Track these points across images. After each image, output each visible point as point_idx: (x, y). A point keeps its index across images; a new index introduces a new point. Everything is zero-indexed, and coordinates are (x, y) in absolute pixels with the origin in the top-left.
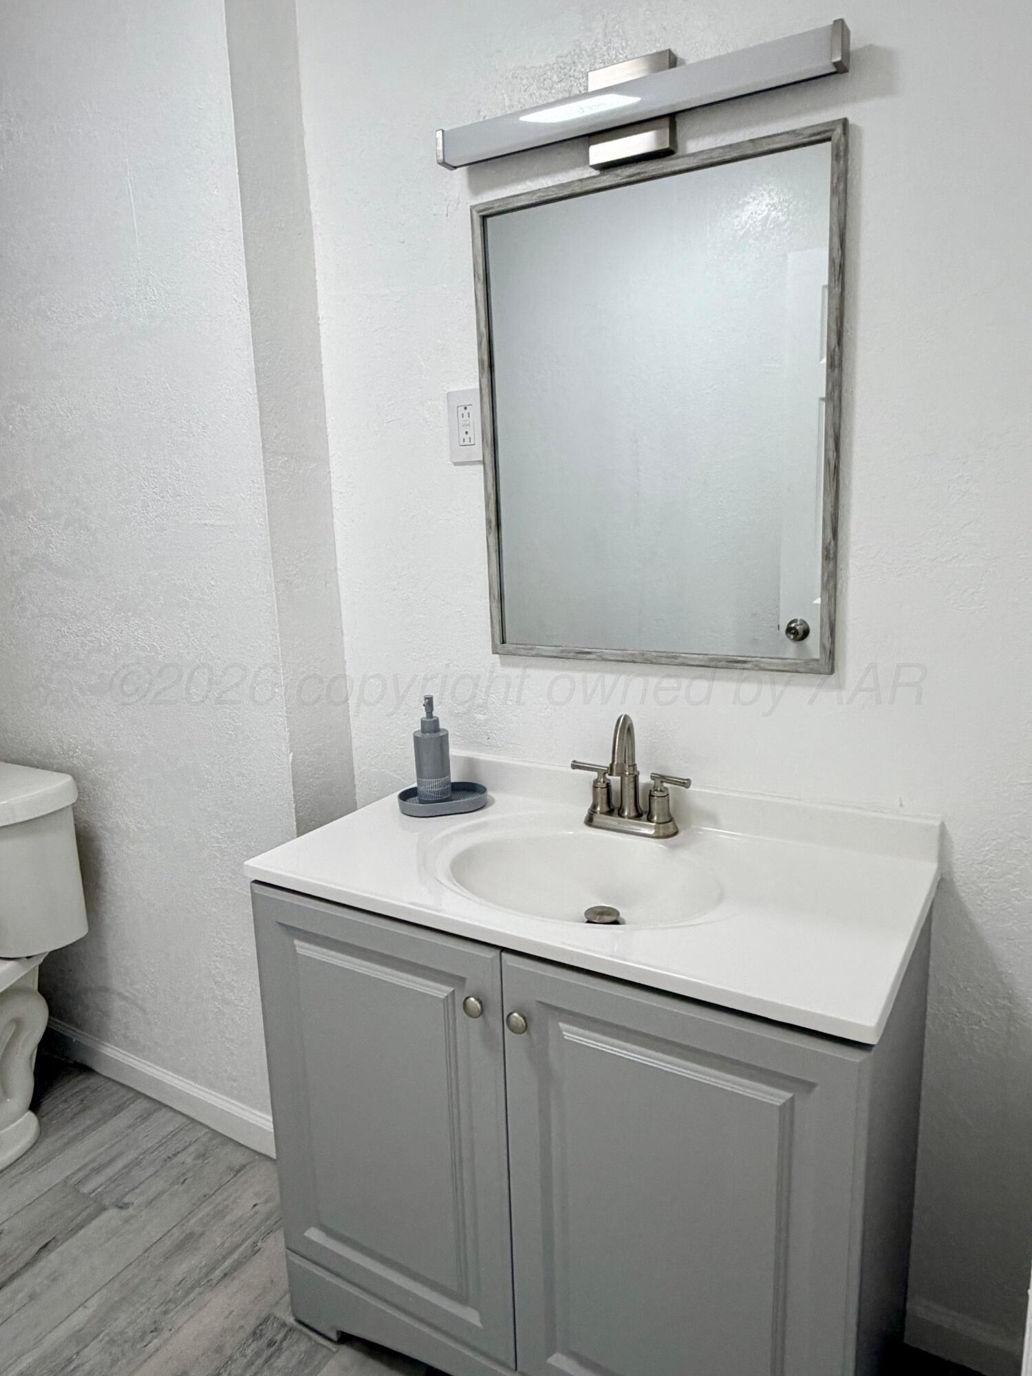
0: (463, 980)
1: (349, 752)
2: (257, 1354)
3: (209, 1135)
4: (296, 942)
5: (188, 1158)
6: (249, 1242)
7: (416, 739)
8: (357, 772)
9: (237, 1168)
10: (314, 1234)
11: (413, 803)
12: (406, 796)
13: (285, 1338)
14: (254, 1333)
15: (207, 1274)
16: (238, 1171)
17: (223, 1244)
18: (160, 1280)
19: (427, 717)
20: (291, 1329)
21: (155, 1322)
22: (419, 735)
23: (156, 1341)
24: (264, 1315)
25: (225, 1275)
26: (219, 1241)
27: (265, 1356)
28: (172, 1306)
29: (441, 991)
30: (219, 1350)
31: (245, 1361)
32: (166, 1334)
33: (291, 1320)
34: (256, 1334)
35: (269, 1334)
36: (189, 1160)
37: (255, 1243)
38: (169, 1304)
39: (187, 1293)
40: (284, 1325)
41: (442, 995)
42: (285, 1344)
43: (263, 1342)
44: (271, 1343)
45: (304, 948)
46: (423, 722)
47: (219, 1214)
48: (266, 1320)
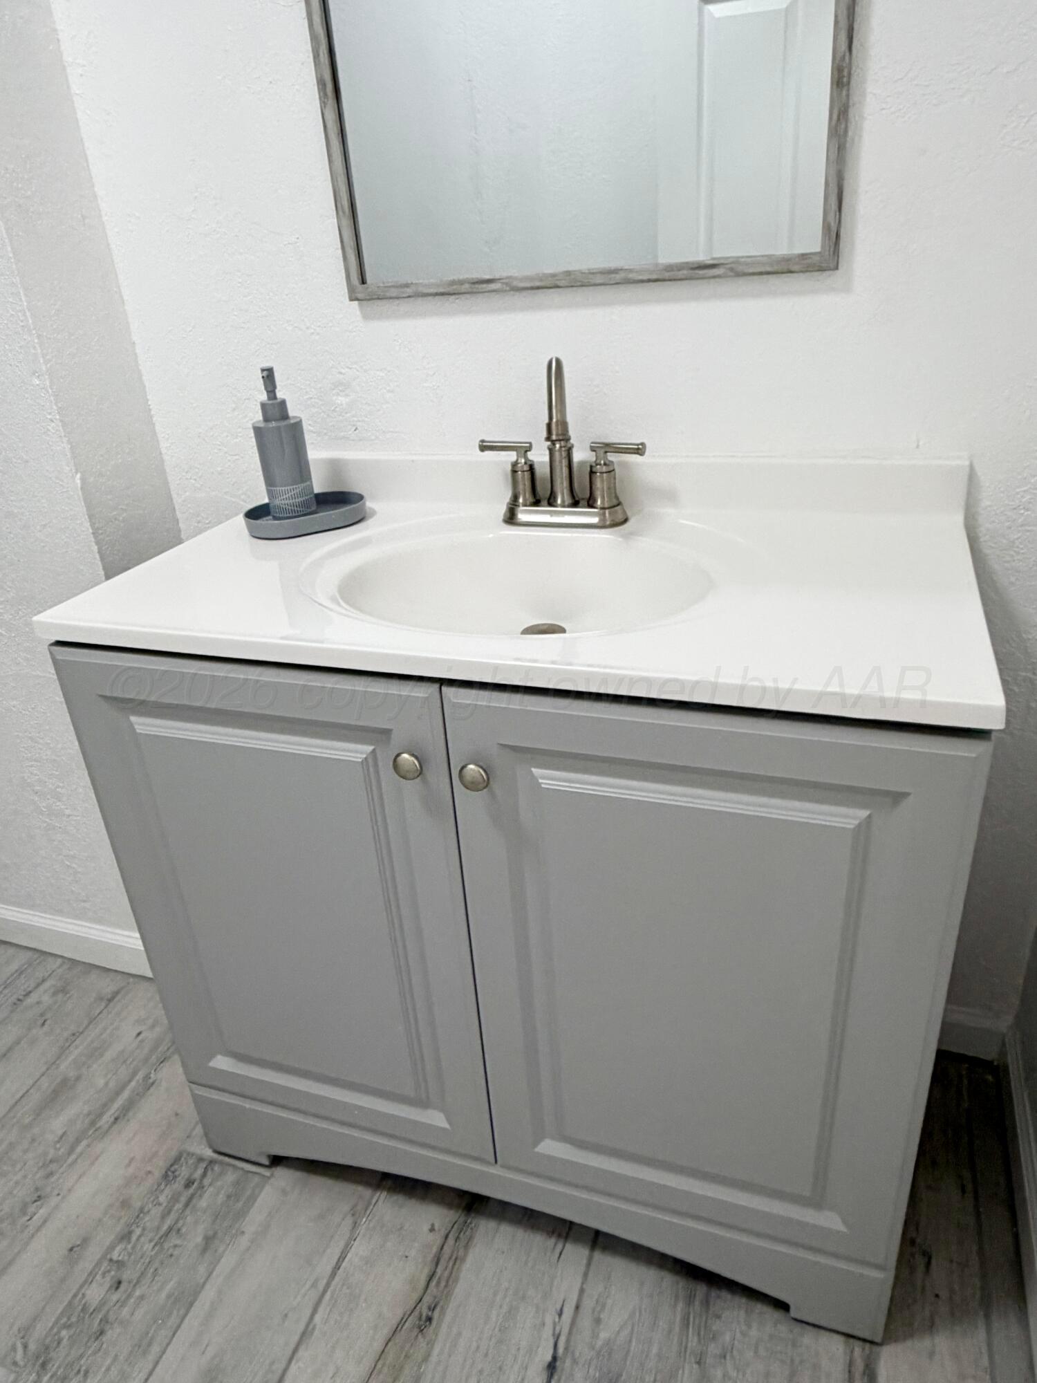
0: (387, 732)
1: (162, 473)
2: (175, 1199)
3: (66, 967)
4: (133, 719)
5: (43, 996)
6: (140, 1076)
7: (258, 431)
8: (177, 501)
9: (109, 996)
10: (222, 1063)
11: (266, 522)
12: (255, 514)
13: (204, 1175)
14: (166, 1176)
15: (93, 1123)
16: (110, 1000)
17: (107, 1084)
18: (33, 1140)
19: (269, 398)
20: (212, 1162)
21: (37, 1189)
22: (262, 425)
23: (41, 1211)
24: (174, 1153)
25: (116, 1119)
26: (101, 1082)
27: (183, 1199)
28: (53, 1167)
29: (356, 752)
30: (125, 1204)
31: (161, 1208)
32: (54, 1201)
33: (209, 1153)
34: (168, 1175)
35: (184, 1172)
36: (46, 999)
37: (147, 1077)
38: (49, 1167)
39: (71, 1151)
40: (201, 1159)
41: (359, 758)
42: (206, 1182)
43: (178, 1185)
44: (189, 1183)
45: (144, 725)
46: (263, 406)
47: (95, 1052)
48: (177, 1160)
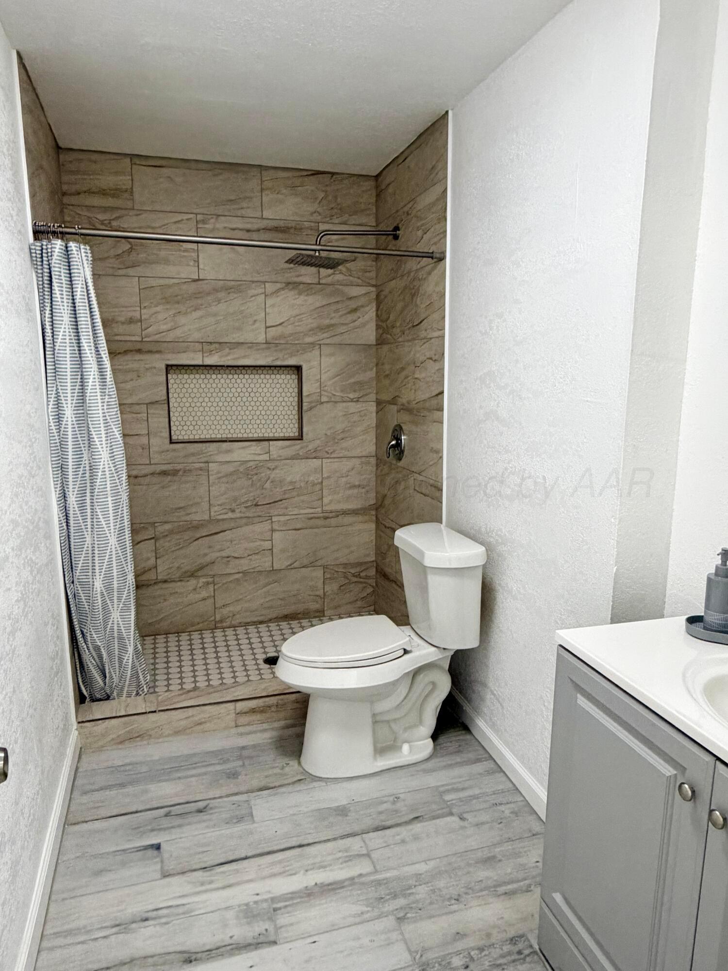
0: (685, 769)
1: (665, 577)
2: (509, 953)
3: (523, 803)
4: (579, 696)
5: (507, 810)
6: (527, 882)
7: (709, 580)
8: (668, 592)
9: (534, 833)
10: (558, 897)
11: (698, 628)
12: (693, 620)
13: (528, 955)
14: (512, 940)
15: (495, 886)
16: (534, 835)
17: (511, 874)
18: (468, 873)
19: (722, 564)
20: (535, 952)
21: (459, 895)
22: (713, 577)
23: (456, 906)
24: (521, 932)
25: (506, 893)
26: (509, 870)
27: (513, 957)
28: (470, 891)
29: (668, 771)
30: (489, 935)
31: (501, 952)
32: (462, 906)
33: (536, 947)
34: (513, 941)
35: (520, 946)
36: (507, 812)
37: (530, 886)
38: (469, 889)
39: (481, 890)
40: (531, 946)
41: (668, 774)
42: (528, 959)
43: (516, 949)
44: (520, 952)
45: (582, 701)
46: (717, 568)
47: (517, 855)
48: (521, 936)
